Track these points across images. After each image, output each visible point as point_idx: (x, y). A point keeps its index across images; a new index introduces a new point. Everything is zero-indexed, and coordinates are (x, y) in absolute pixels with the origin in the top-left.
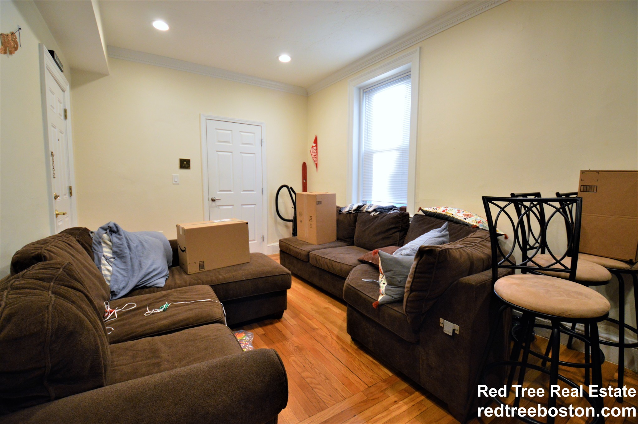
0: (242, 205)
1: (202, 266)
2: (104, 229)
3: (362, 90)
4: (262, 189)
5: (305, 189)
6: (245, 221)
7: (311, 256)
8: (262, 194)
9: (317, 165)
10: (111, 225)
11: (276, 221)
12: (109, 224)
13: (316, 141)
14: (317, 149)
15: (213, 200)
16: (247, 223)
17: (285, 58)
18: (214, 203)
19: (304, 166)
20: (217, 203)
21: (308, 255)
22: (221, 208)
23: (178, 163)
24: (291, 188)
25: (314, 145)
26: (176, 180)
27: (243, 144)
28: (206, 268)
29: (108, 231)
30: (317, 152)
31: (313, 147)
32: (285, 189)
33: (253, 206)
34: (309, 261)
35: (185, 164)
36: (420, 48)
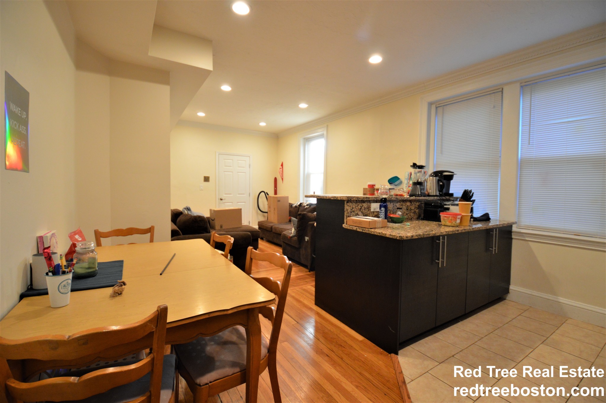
0: (238, 202)
1: (221, 227)
2: (185, 209)
3: (305, 140)
4: (250, 193)
5: (276, 193)
6: (240, 208)
7: (273, 227)
8: (249, 196)
9: (282, 179)
10: (188, 207)
11: (257, 213)
12: (187, 206)
13: (282, 165)
14: (283, 170)
15: (221, 199)
16: (241, 209)
17: (263, 124)
18: (221, 201)
19: (276, 180)
20: (223, 201)
21: (272, 228)
22: (225, 204)
23: (203, 179)
24: (267, 193)
25: (281, 167)
26: (202, 188)
27: (239, 167)
28: (223, 228)
29: (187, 209)
30: (283, 171)
31: (280, 168)
32: (263, 193)
33: (244, 203)
34: (272, 231)
35: (207, 179)
36: (327, 126)
